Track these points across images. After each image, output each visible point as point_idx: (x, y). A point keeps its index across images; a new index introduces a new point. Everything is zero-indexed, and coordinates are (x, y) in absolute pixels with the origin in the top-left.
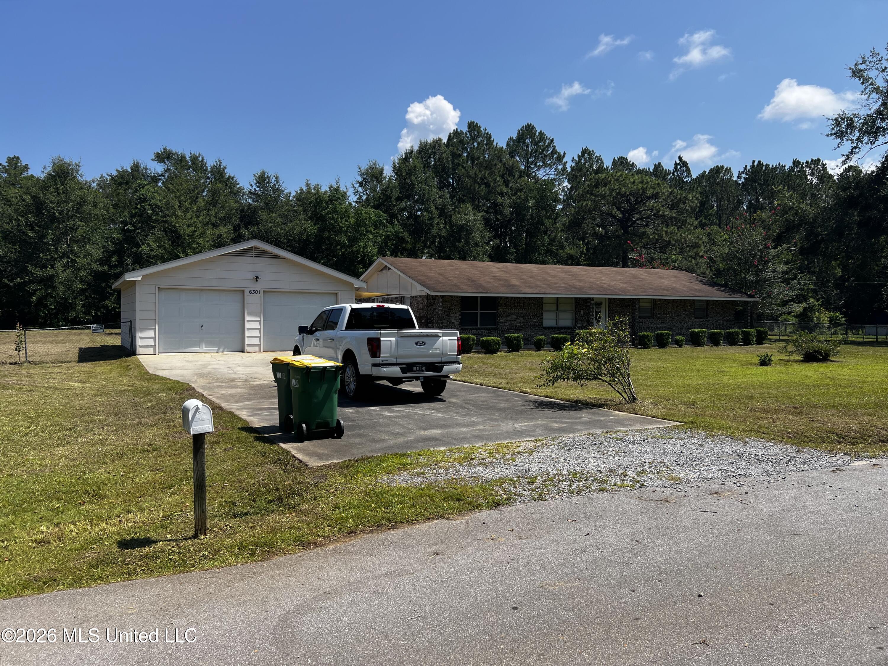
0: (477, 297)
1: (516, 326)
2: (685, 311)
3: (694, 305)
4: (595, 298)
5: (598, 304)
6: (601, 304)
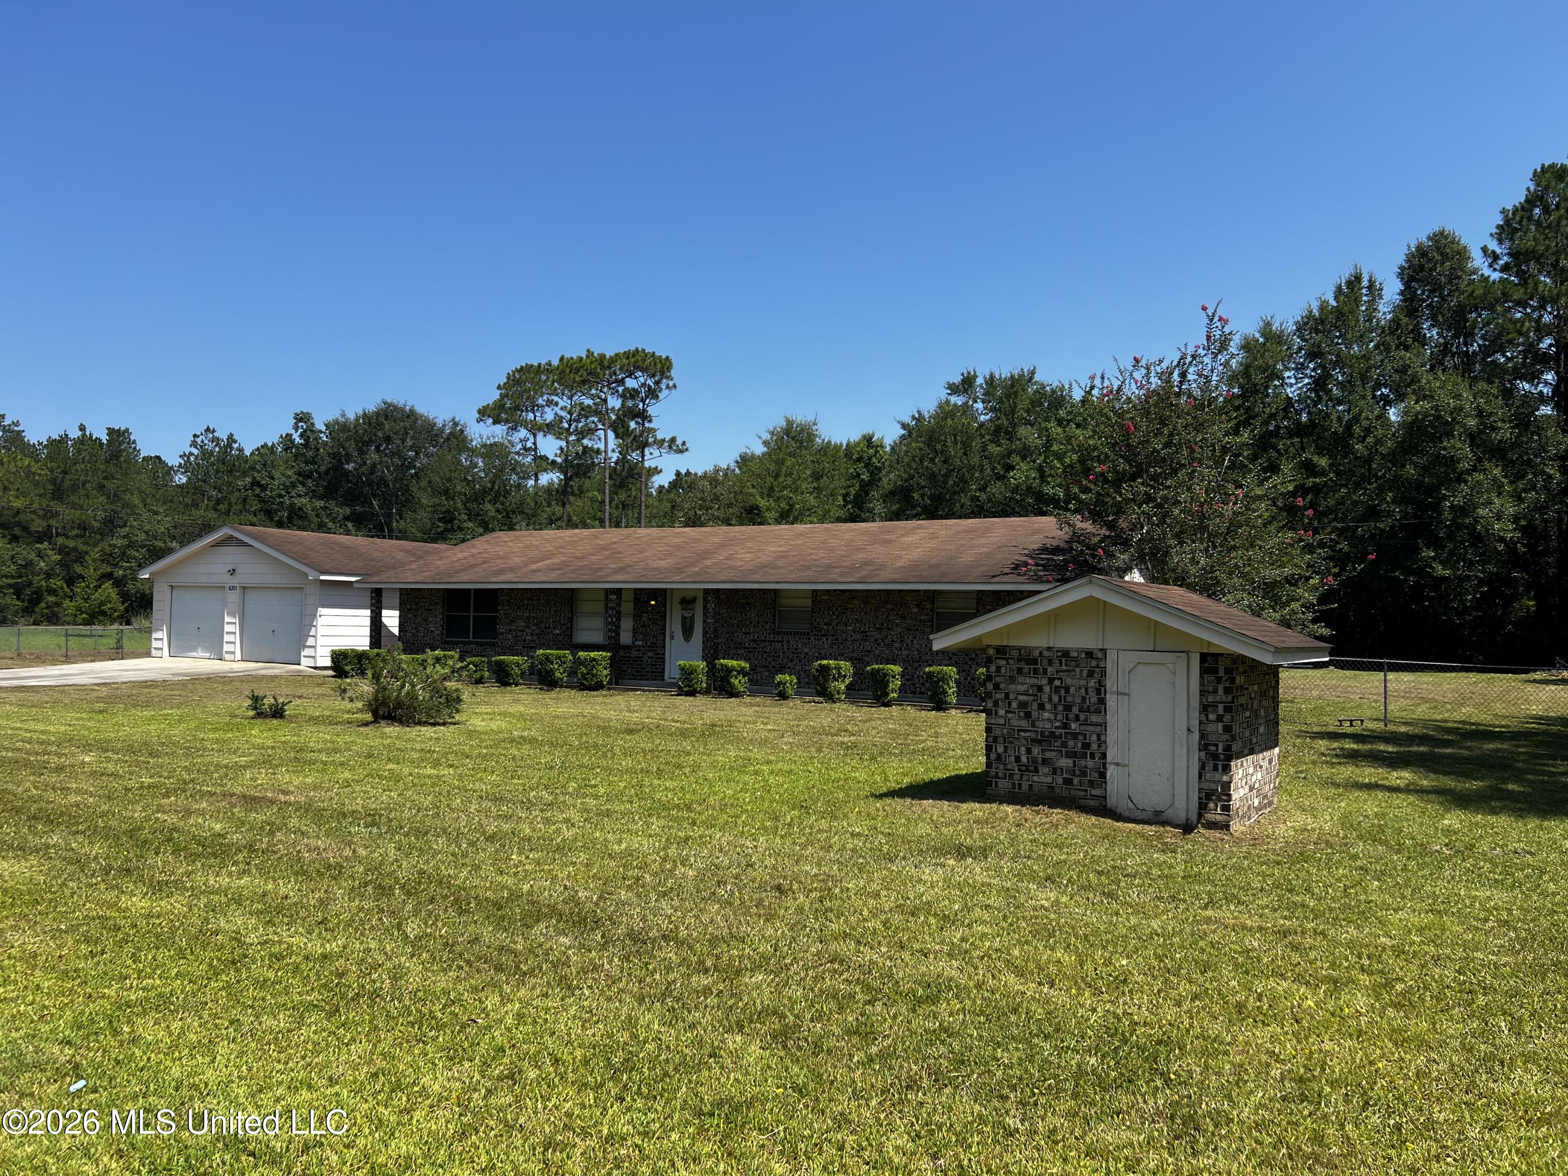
0: (468, 591)
2: (903, 618)
3: (932, 603)
4: (672, 590)
5: (687, 602)
6: (693, 600)
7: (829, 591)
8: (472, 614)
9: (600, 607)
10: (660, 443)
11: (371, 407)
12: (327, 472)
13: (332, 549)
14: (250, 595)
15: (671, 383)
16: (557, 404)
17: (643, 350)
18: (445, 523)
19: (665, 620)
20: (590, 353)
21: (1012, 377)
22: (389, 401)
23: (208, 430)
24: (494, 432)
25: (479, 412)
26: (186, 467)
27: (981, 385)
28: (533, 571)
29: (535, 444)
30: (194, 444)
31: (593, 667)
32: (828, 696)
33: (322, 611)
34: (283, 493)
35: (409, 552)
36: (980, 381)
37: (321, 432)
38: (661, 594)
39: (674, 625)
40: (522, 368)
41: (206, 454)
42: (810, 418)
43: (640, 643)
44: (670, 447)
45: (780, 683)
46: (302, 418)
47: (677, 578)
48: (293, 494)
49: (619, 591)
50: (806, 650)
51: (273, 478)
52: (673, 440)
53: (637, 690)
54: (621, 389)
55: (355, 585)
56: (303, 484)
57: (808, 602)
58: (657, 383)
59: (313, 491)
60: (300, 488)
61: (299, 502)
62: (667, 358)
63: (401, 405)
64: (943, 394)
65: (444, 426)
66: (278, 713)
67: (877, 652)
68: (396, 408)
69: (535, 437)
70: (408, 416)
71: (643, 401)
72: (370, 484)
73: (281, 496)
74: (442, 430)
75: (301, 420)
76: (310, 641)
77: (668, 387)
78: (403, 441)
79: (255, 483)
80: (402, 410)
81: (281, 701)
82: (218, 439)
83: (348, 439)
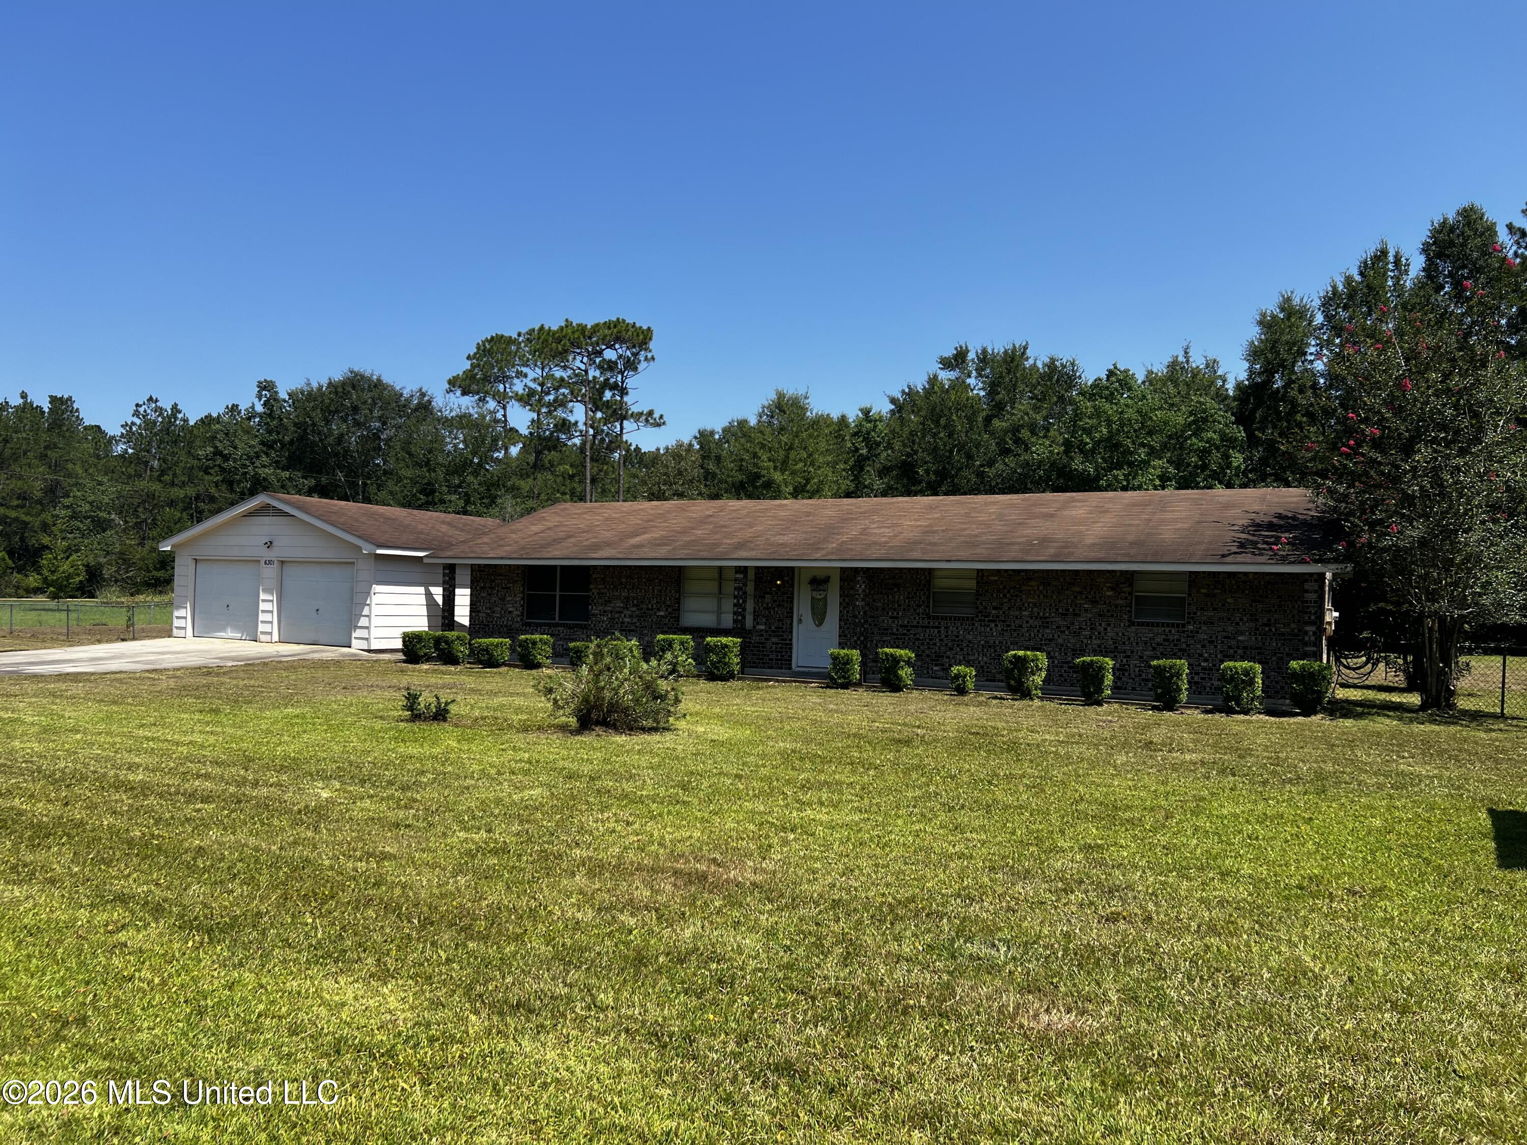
0: (554, 567)
1: (623, 623)
2: (1094, 602)
3: (1131, 585)
4: (800, 568)
5: (819, 581)
6: (827, 580)
7: (998, 571)
8: (558, 593)
9: (713, 587)
10: (637, 417)
11: (338, 377)
12: (292, 442)
13: (376, 520)
14: (288, 569)
15: (649, 355)
16: (526, 376)
17: (624, 321)
18: (427, 495)
19: (792, 602)
20: (569, 323)
21: (1006, 352)
22: (356, 369)
23: (150, 399)
24: (465, 404)
25: (450, 382)
26: (129, 435)
27: (973, 360)
28: (638, 546)
29: (505, 416)
30: (136, 414)
31: (725, 654)
32: (1021, 692)
33: (377, 588)
34: (248, 463)
35: (449, 524)
36: (971, 355)
37: (285, 401)
38: (788, 574)
39: (802, 607)
40: (492, 338)
41: (149, 424)
42: (801, 392)
43: (762, 627)
44: (647, 420)
45: (957, 676)
46: (266, 386)
47: (818, 556)
48: (257, 464)
49: (743, 570)
50: (970, 637)
51: (235, 448)
52: (651, 413)
53: (770, 680)
54: (598, 360)
55: (425, 561)
56: (267, 454)
57: (973, 584)
58: (635, 355)
59: (277, 462)
60: (264, 458)
61: (264, 472)
62: (649, 328)
63: (367, 374)
64: (935, 367)
65: (412, 396)
66: (440, 715)
67: (1060, 641)
68: (362, 376)
69: (504, 408)
70: (375, 386)
71: (622, 373)
72: (336, 455)
73: (245, 466)
74: (409, 401)
75: (265, 388)
76: (363, 622)
77: (646, 359)
78: (371, 412)
79: (217, 453)
80: (369, 379)
81: (443, 700)
82: (161, 409)
83: (314, 409)
